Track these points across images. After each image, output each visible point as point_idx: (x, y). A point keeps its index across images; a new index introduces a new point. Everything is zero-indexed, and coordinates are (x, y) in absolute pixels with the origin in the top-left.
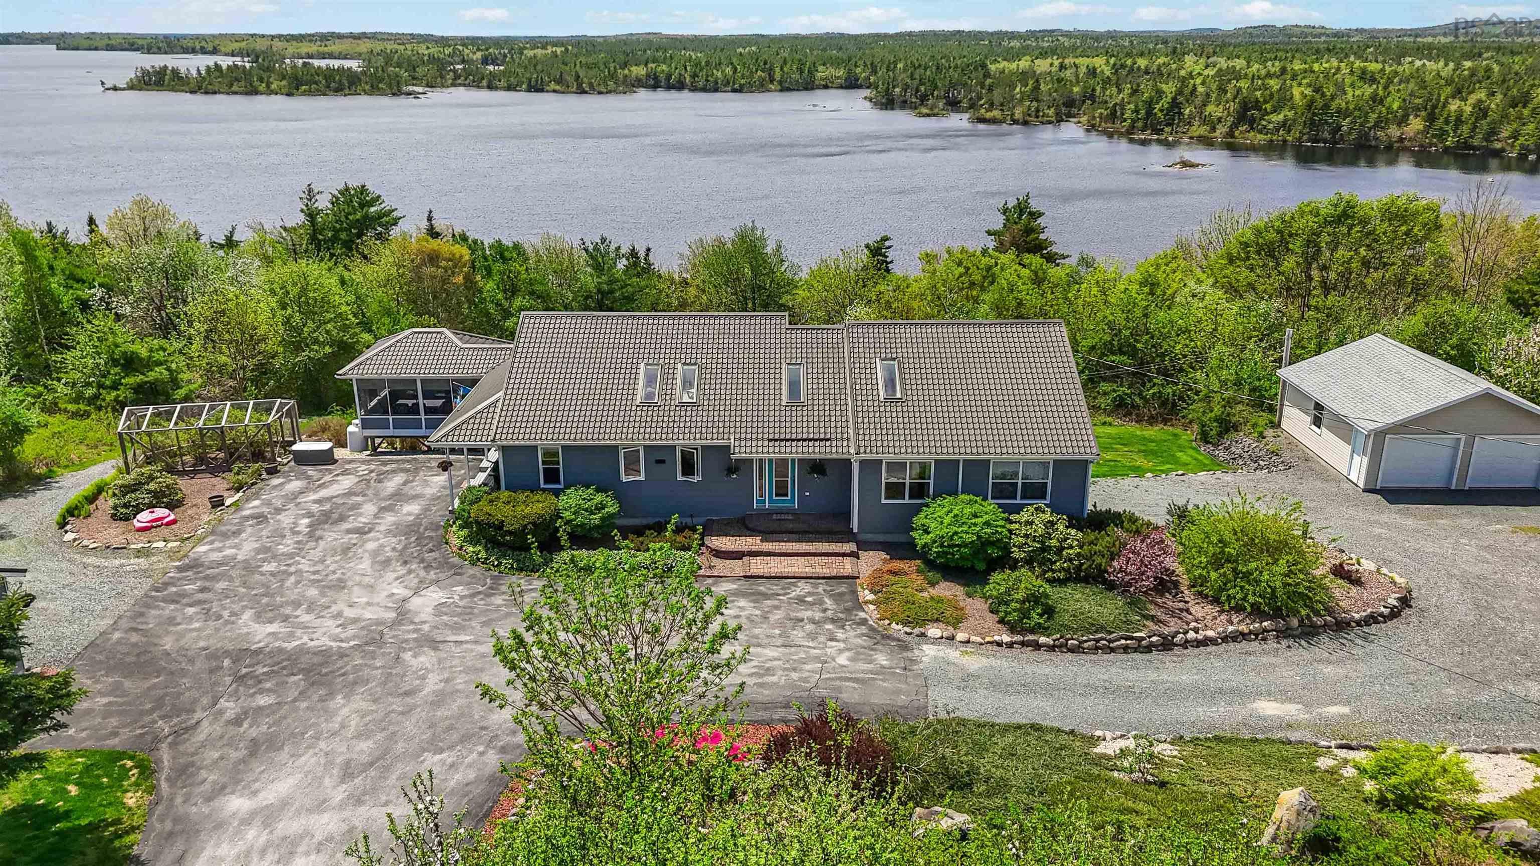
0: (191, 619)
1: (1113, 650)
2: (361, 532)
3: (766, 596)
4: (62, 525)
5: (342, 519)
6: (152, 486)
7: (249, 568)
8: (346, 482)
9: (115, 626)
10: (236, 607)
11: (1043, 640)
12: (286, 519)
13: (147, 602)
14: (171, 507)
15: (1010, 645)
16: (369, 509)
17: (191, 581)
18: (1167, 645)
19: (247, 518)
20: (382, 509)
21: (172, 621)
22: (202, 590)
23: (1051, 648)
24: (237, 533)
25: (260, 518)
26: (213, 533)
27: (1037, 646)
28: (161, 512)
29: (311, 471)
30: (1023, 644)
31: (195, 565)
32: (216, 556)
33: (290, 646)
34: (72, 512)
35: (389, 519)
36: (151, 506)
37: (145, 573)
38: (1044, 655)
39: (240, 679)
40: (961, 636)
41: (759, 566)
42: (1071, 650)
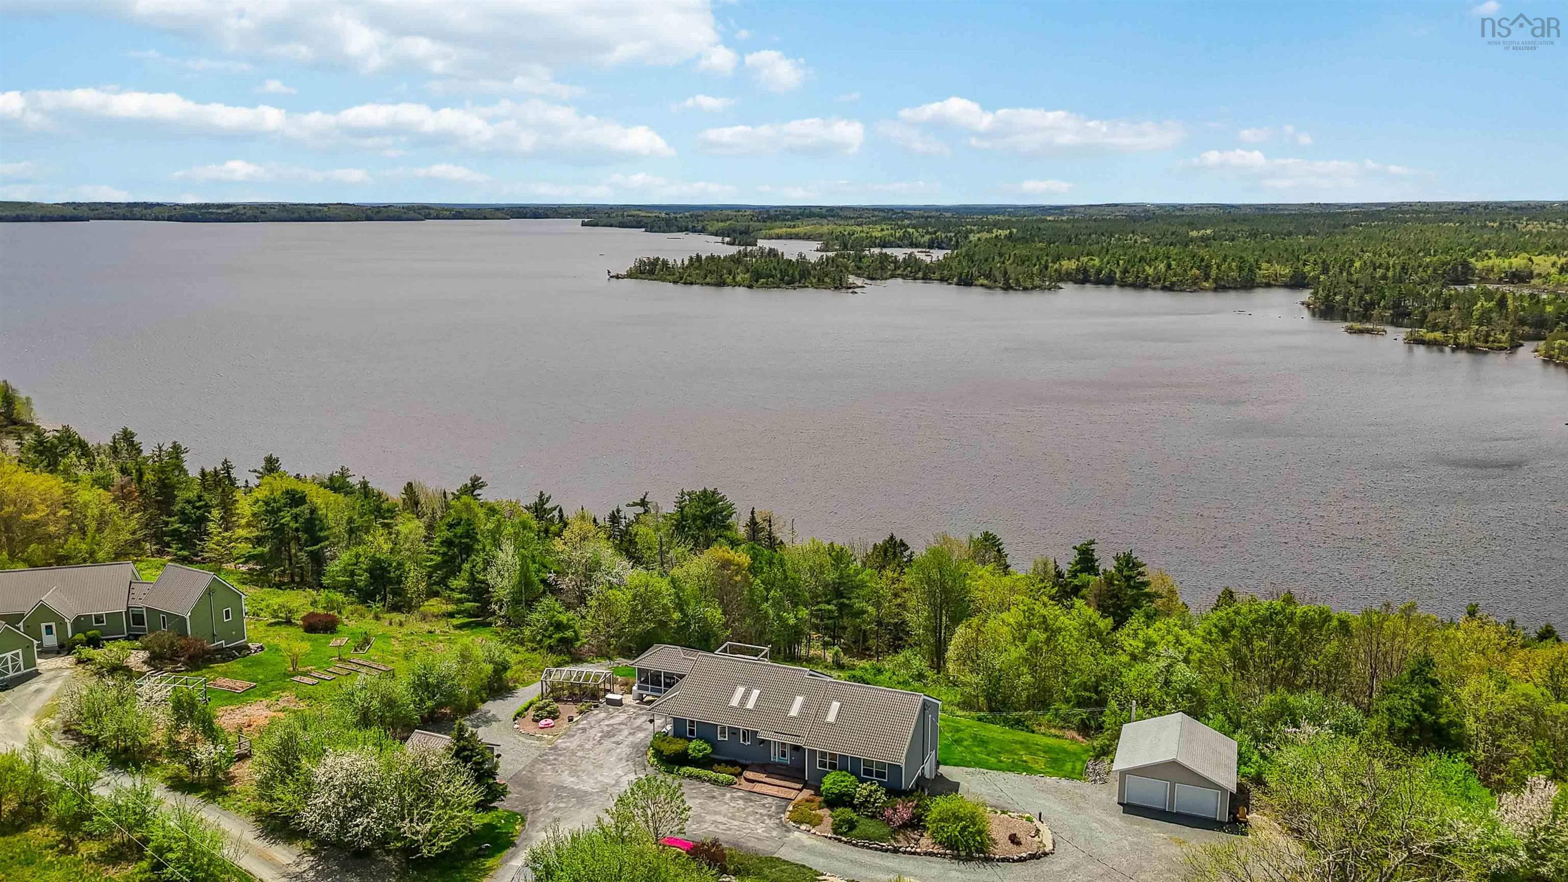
0: (548, 770)
1: (871, 848)
2: (618, 743)
3: (751, 801)
4: (515, 719)
5: (614, 736)
6: (548, 709)
7: (574, 753)
8: (623, 717)
9: (524, 769)
10: (564, 769)
11: (843, 838)
12: (592, 732)
13: (535, 761)
14: (554, 719)
15: (830, 838)
16: (626, 732)
17: (553, 755)
18: (896, 851)
19: (579, 729)
20: (630, 734)
21: (542, 770)
22: (555, 759)
23: (846, 843)
24: (574, 736)
25: (584, 730)
26: (565, 734)
27: (840, 841)
28: (549, 721)
29: (611, 708)
30: (835, 839)
31: (555, 748)
32: (563, 745)
33: (576, 787)
34: (519, 715)
35: (631, 738)
36: (546, 717)
37: (538, 748)
38: (841, 844)
39: (557, 796)
40: (813, 831)
41: (758, 788)
42: (854, 845)
